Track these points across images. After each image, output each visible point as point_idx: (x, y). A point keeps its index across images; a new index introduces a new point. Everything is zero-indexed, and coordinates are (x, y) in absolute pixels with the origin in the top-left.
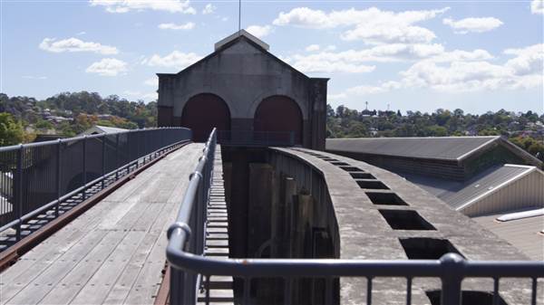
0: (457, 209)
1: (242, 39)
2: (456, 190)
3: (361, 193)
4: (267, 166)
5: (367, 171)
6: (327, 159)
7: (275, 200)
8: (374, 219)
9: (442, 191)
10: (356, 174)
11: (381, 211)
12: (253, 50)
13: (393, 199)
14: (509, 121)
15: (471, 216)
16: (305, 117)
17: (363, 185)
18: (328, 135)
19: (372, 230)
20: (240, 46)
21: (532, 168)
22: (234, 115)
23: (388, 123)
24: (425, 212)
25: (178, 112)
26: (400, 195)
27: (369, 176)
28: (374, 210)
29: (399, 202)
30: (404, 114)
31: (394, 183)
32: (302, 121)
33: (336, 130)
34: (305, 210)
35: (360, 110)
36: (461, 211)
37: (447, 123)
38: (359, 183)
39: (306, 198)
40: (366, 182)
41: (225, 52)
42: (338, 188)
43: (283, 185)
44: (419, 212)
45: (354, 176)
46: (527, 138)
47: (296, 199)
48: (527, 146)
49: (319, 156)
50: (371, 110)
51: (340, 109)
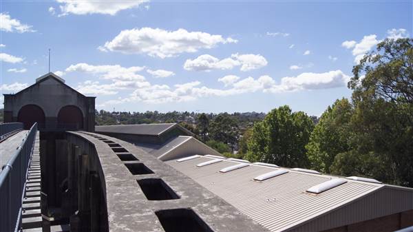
0: (159, 158)
1: (50, 77)
2: (158, 149)
3: (115, 155)
4: (65, 141)
5: (117, 143)
6: (96, 137)
7: (69, 158)
8: (123, 170)
9: (151, 150)
10: (111, 144)
11: (126, 165)
12: (57, 83)
13: (131, 157)
14: (178, 116)
15: (164, 161)
16: (84, 116)
17: (115, 150)
18: (96, 124)
19: (122, 176)
20: (50, 81)
21: (191, 137)
22: (46, 115)
23: (124, 118)
24: (148, 164)
25: (16, 114)
26: (134, 155)
27: (118, 145)
28: (122, 164)
29: (134, 159)
30: (132, 113)
31: (131, 148)
32: (83, 118)
33: (100, 121)
34: (86, 163)
35: (111, 112)
36: (160, 159)
37: (151, 117)
38: (113, 149)
39: (86, 156)
40: (117, 149)
41: (41, 84)
42: (103, 153)
43: (74, 150)
44: (145, 164)
45: (111, 146)
46: (186, 123)
47: (81, 157)
48: (186, 126)
49: (92, 135)
50: (116, 111)
51: (102, 111)
